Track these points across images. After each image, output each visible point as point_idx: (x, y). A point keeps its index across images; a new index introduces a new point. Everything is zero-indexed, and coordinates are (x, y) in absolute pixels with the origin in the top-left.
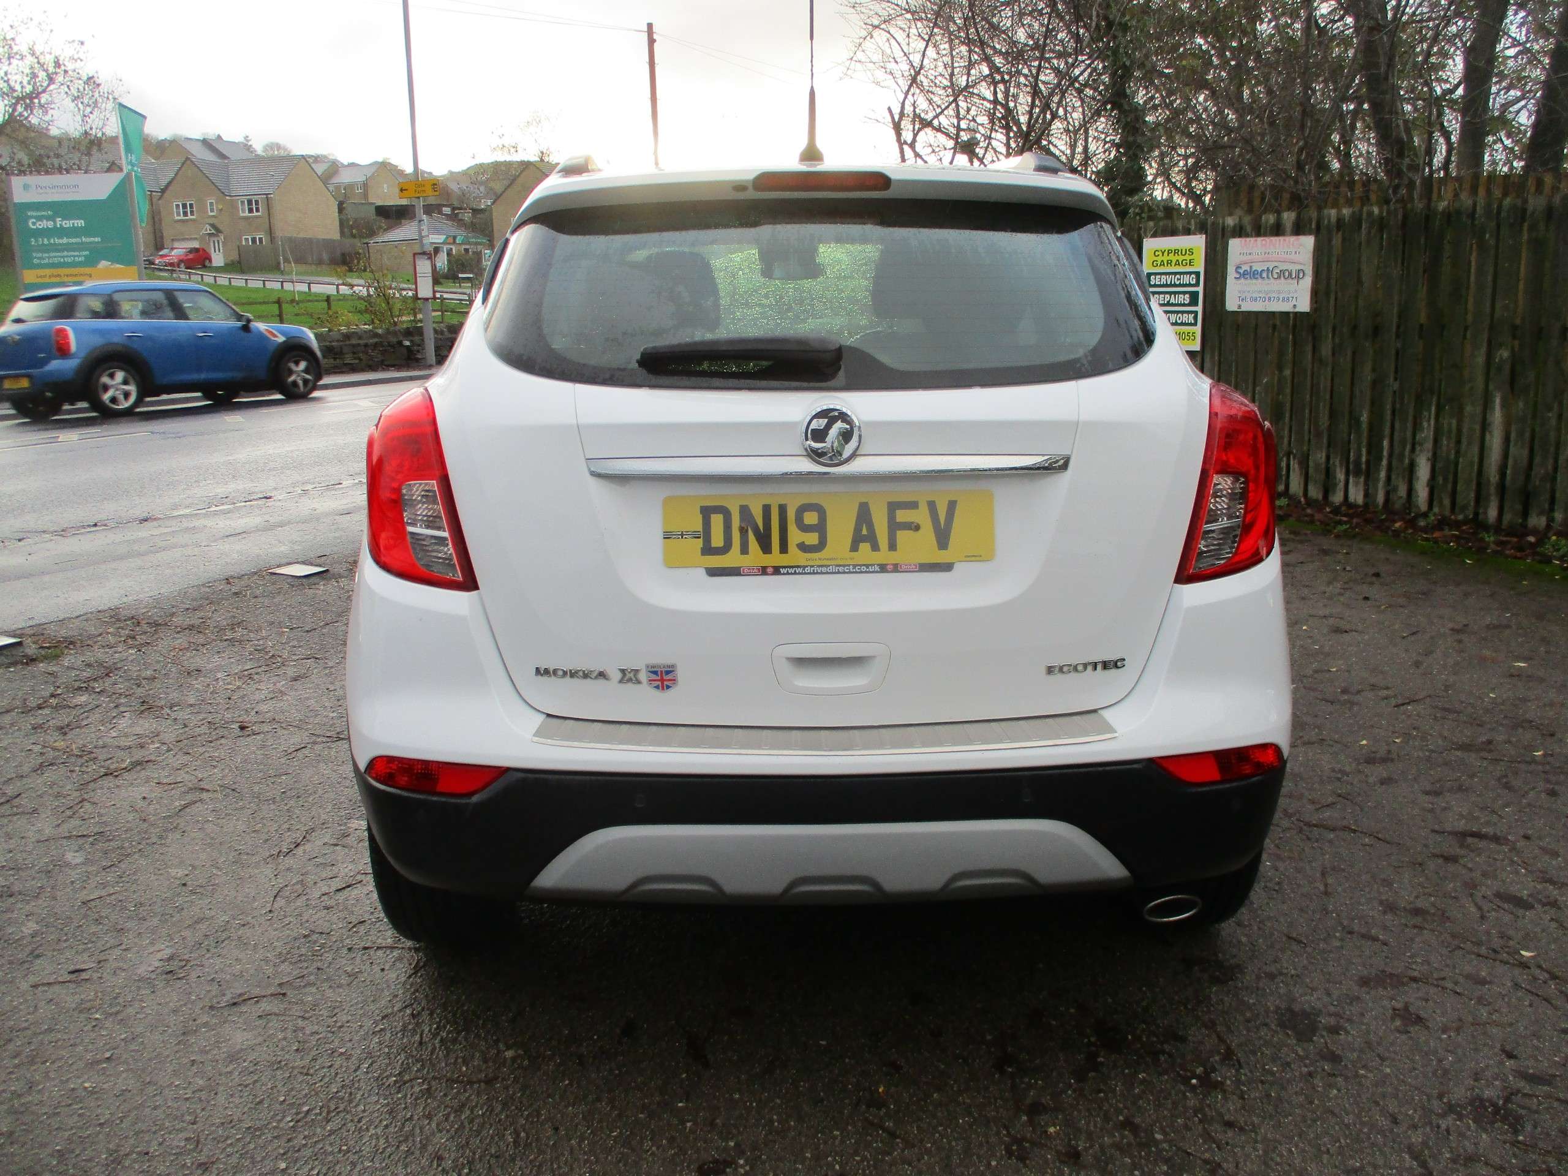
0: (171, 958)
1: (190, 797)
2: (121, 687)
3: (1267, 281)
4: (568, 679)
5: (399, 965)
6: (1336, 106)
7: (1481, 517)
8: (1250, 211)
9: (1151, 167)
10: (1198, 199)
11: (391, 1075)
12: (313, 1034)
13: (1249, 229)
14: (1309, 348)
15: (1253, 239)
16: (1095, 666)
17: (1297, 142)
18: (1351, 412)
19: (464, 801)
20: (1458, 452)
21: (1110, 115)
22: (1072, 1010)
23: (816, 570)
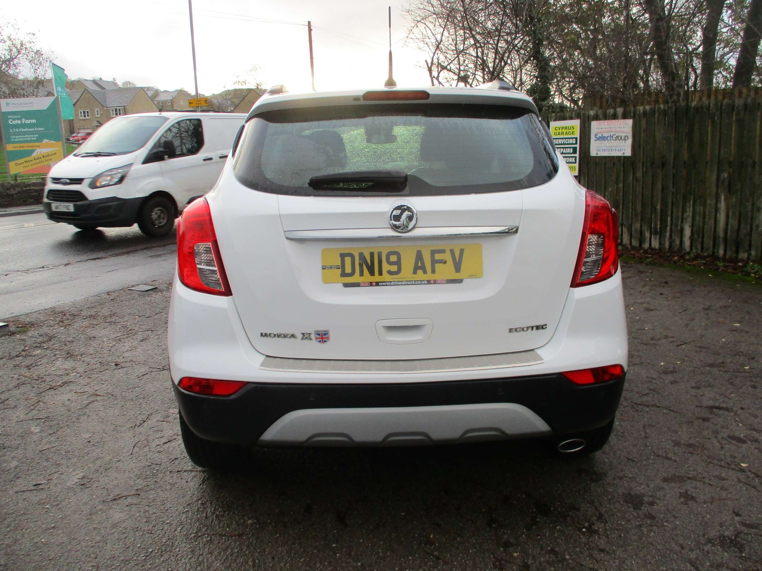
0: (83, 478)
1: (92, 399)
2: (57, 346)
3: (610, 141)
4: (276, 338)
5: (195, 479)
6: (642, 56)
7: (716, 254)
8: (601, 107)
9: (553, 87)
10: (575, 102)
11: (192, 533)
12: (153, 513)
13: (601, 116)
14: (631, 174)
15: (603, 121)
16: (532, 328)
17: (623, 75)
18: (652, 205)
19: (225, 398)
20: (704, 222)
21: (533, 63)
22: (524, 496)
23: (396, 283)
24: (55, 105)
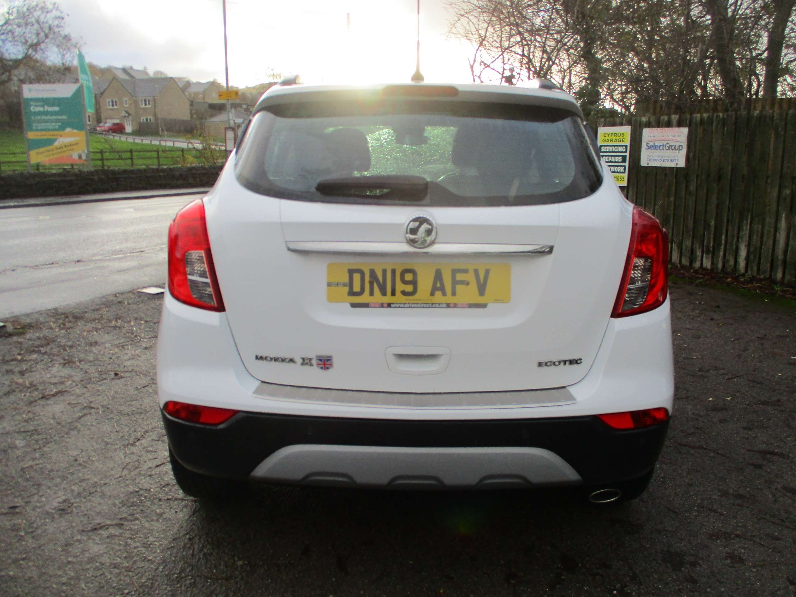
0: (64, 501)
1: (85, 412)
2: (55, 350)
3: (662, 151)
4: (273, 362)
5: (185, 510)
6: (701, 61)
7: (773, 277)
8: (654, 113)
9: (603, 90)
10: (627, 108)
11: (175, 573)
12: (135, 548)
13: (654, 124)
14: (684, 186)
15: (655, 129)
17: (680, 79)
18: (705, 221)
19: (213, 428)
20: (761, 242)
21: (583, 64)
22: (549, 548)
23: (411, 305)
24: (79, 93)
